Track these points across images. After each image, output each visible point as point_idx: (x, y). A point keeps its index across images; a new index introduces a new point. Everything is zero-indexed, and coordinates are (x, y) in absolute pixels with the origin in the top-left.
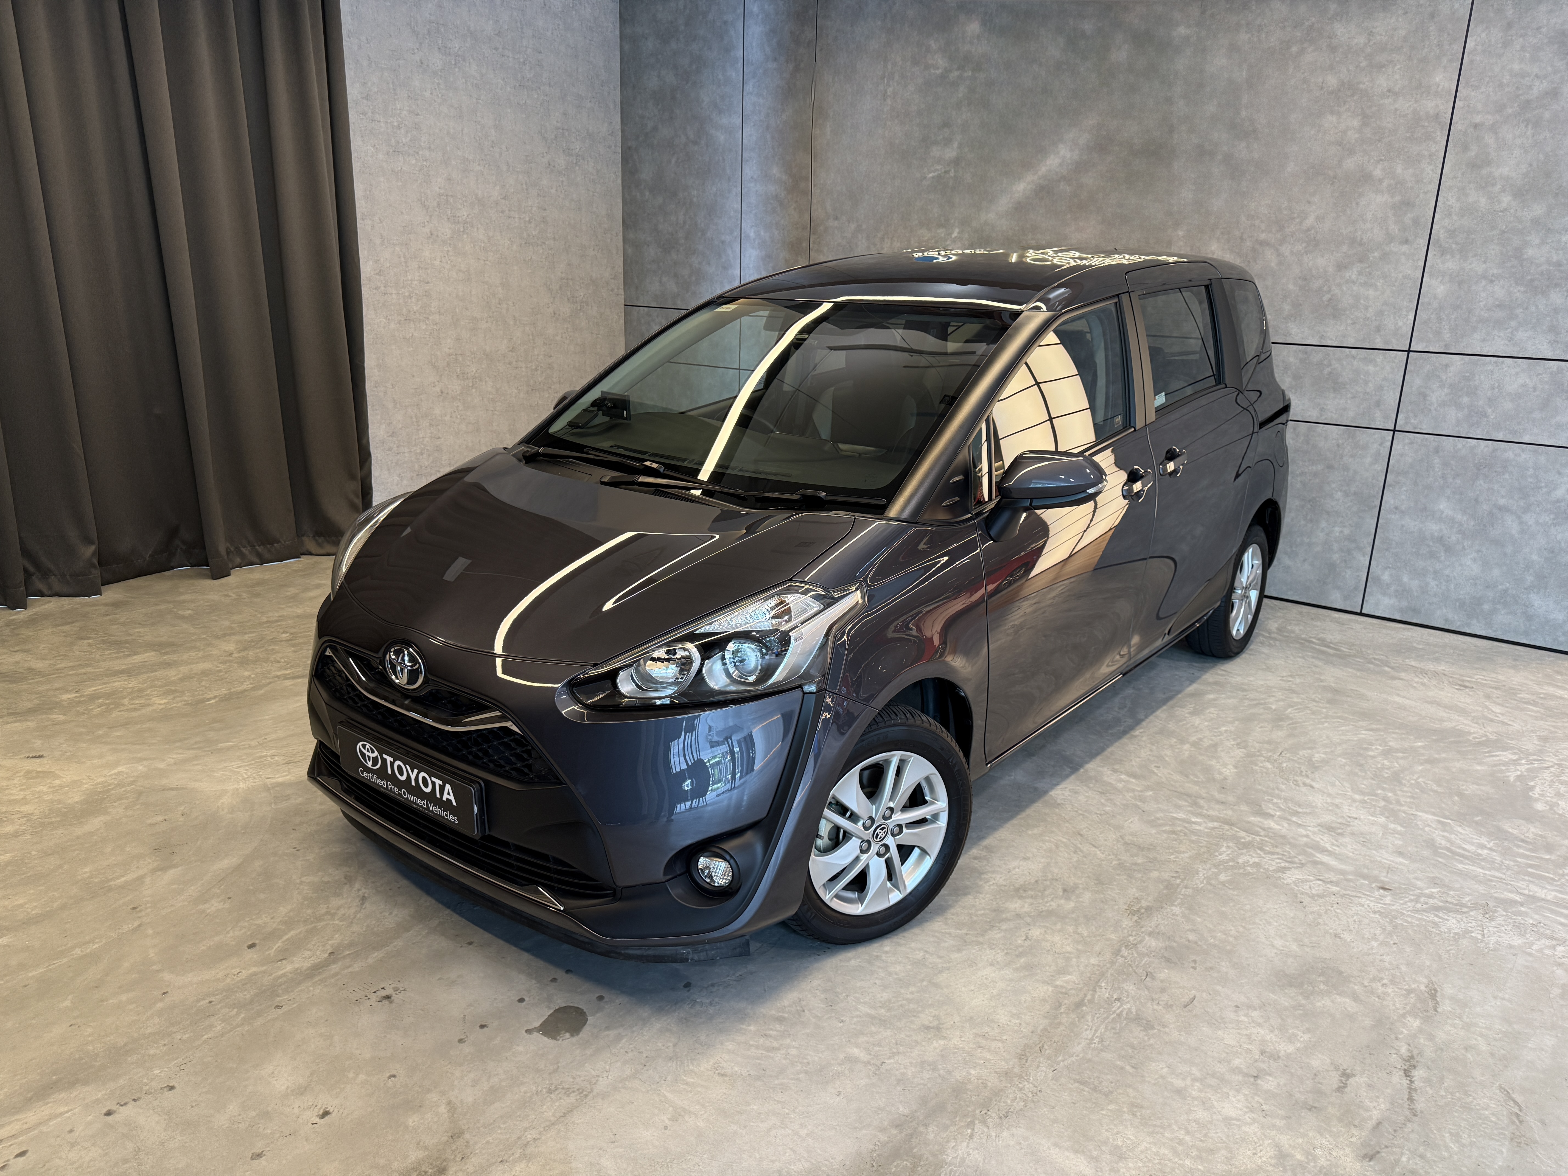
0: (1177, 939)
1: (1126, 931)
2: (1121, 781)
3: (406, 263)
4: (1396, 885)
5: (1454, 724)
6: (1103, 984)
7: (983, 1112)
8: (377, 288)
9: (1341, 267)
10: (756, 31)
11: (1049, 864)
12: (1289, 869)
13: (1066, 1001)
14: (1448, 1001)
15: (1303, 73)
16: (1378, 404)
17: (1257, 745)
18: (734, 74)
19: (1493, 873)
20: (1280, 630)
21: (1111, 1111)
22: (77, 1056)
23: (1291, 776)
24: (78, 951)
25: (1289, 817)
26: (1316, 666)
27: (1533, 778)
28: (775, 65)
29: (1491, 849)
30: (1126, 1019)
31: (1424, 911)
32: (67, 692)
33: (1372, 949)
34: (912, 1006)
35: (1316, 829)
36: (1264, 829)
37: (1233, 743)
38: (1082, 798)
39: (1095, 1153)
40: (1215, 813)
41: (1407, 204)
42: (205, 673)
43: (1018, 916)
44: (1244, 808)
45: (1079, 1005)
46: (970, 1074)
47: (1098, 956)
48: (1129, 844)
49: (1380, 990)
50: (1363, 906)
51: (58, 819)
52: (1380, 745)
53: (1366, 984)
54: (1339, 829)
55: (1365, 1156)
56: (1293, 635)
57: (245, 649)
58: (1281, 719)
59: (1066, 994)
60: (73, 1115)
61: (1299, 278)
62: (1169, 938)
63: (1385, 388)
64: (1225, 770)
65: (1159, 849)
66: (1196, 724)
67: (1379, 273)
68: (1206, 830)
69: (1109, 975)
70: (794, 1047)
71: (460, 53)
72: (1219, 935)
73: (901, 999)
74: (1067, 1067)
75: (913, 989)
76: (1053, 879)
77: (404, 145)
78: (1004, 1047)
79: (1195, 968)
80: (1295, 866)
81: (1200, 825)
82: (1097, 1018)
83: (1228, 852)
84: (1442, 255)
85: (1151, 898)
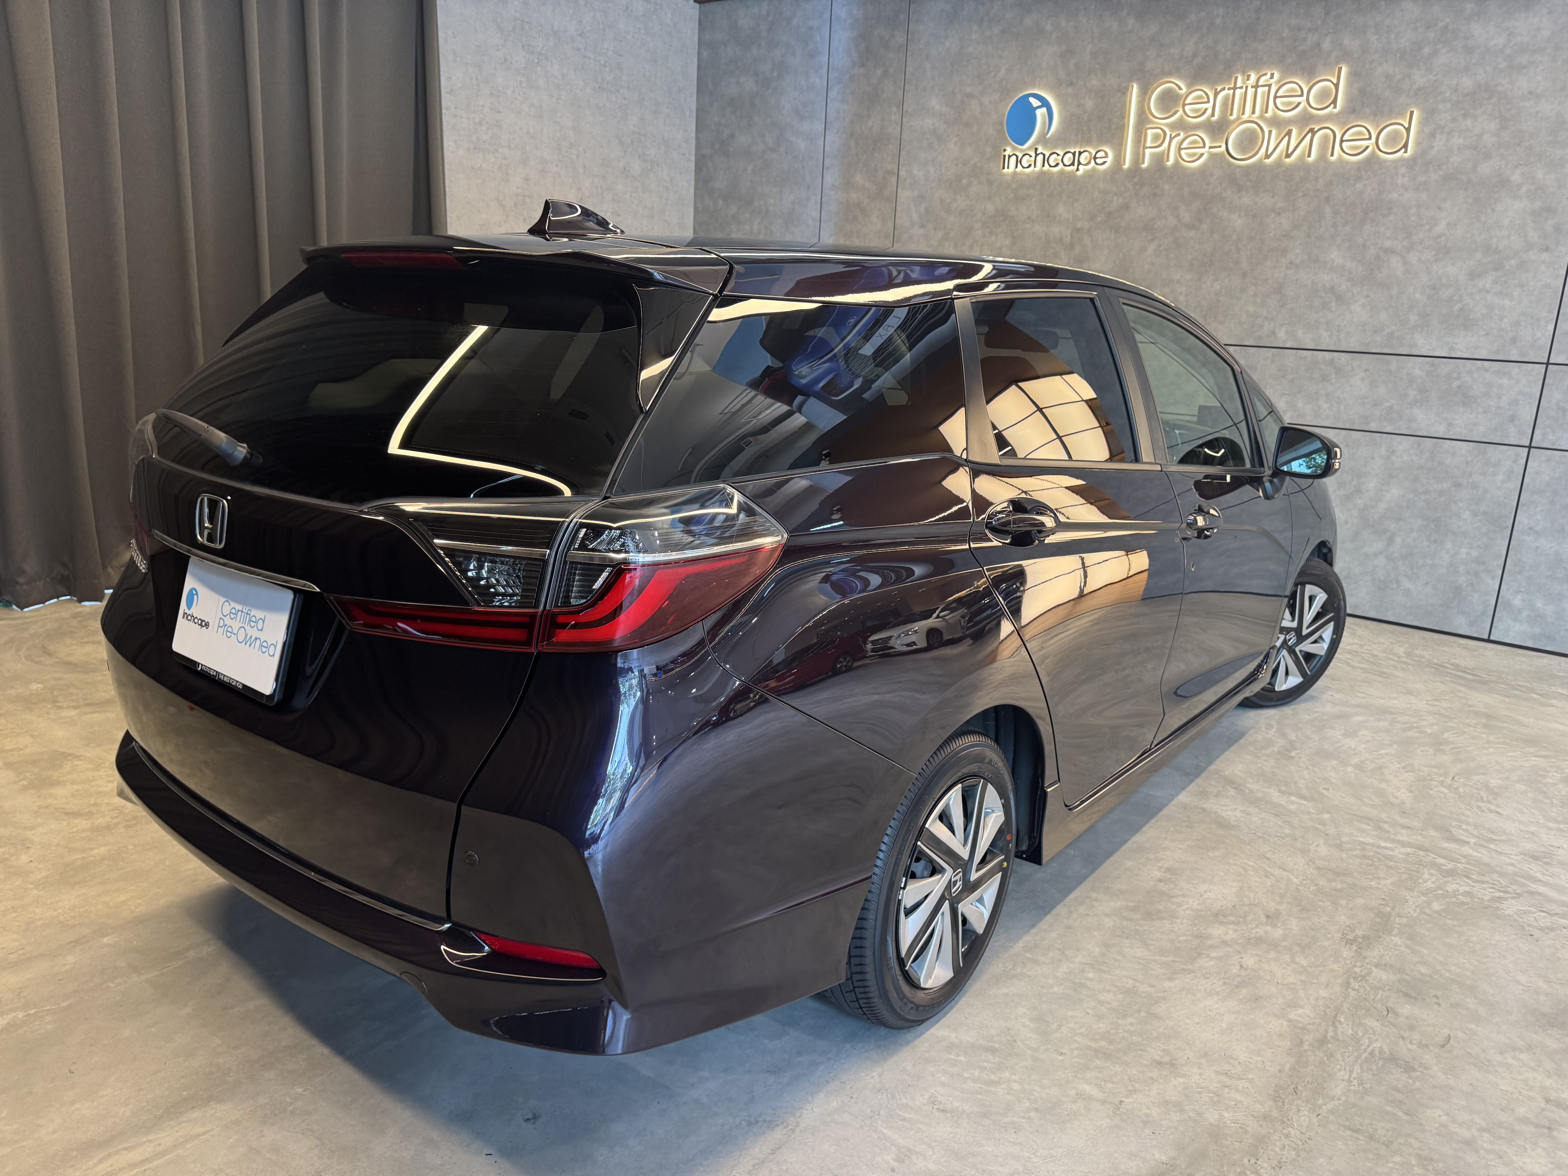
0: (1408, 972)
1: (1348, 962)
2: (1293, 803)
6: (1342, 1020)
7: (1252, 1161)
9: (1473, 275)
10: (843, 36)
11: (1241, 888)
12: (1506, 899)
13: (1307, 1037)
15: (1436, 75)
16: (1512, 419)
17: (1425, 769)
18: (818, 81)
20: (1408, 654)
21: (1397, 1163)
23: (1473, 802)
24: (192, 954)
25: (1486, 845)
26: (1459, 691)
30: (1380, 1059)
34: (1135, 1039)
35: (1519, 858)
36: (1464, 857)
37: (1398, 766)
38: (1256, 820)
40: (1404, 838)
43: (1225, 942)
44: (1433, 833)
45: (1323, 1041)
46: (1224, 1117)
47: (1327, 988)
48: (1321, 869)
52: (1556, 772)
54: (1544, 858)
56: (1423, 660)
58: (1441, 744)
59: (1304, 1029)
60: (213, 1136)
61: (1428, 287)
62: (1399, 970)
63: (1521, 402)
64: (1399, 793)
65: (1355, 874)
66: (1353, 747)
67: (1516, 282)
68: (1401, 856)
69: (1346, 1010)
70: (1015, 1081)
71: (543, 51)
72: (1453, 968)
73: (1121, 1031)
74: (1331, 1112)
75: (1132, 1020)
76: (1251, 904)
77: (484, 142)
78: (1253, 1087)
79: (1439, 1004)
80: (1510, 895)
81: (1392, 850)
82: (1348, 1057)
83: (1433, 880)
85: (1365, 927)
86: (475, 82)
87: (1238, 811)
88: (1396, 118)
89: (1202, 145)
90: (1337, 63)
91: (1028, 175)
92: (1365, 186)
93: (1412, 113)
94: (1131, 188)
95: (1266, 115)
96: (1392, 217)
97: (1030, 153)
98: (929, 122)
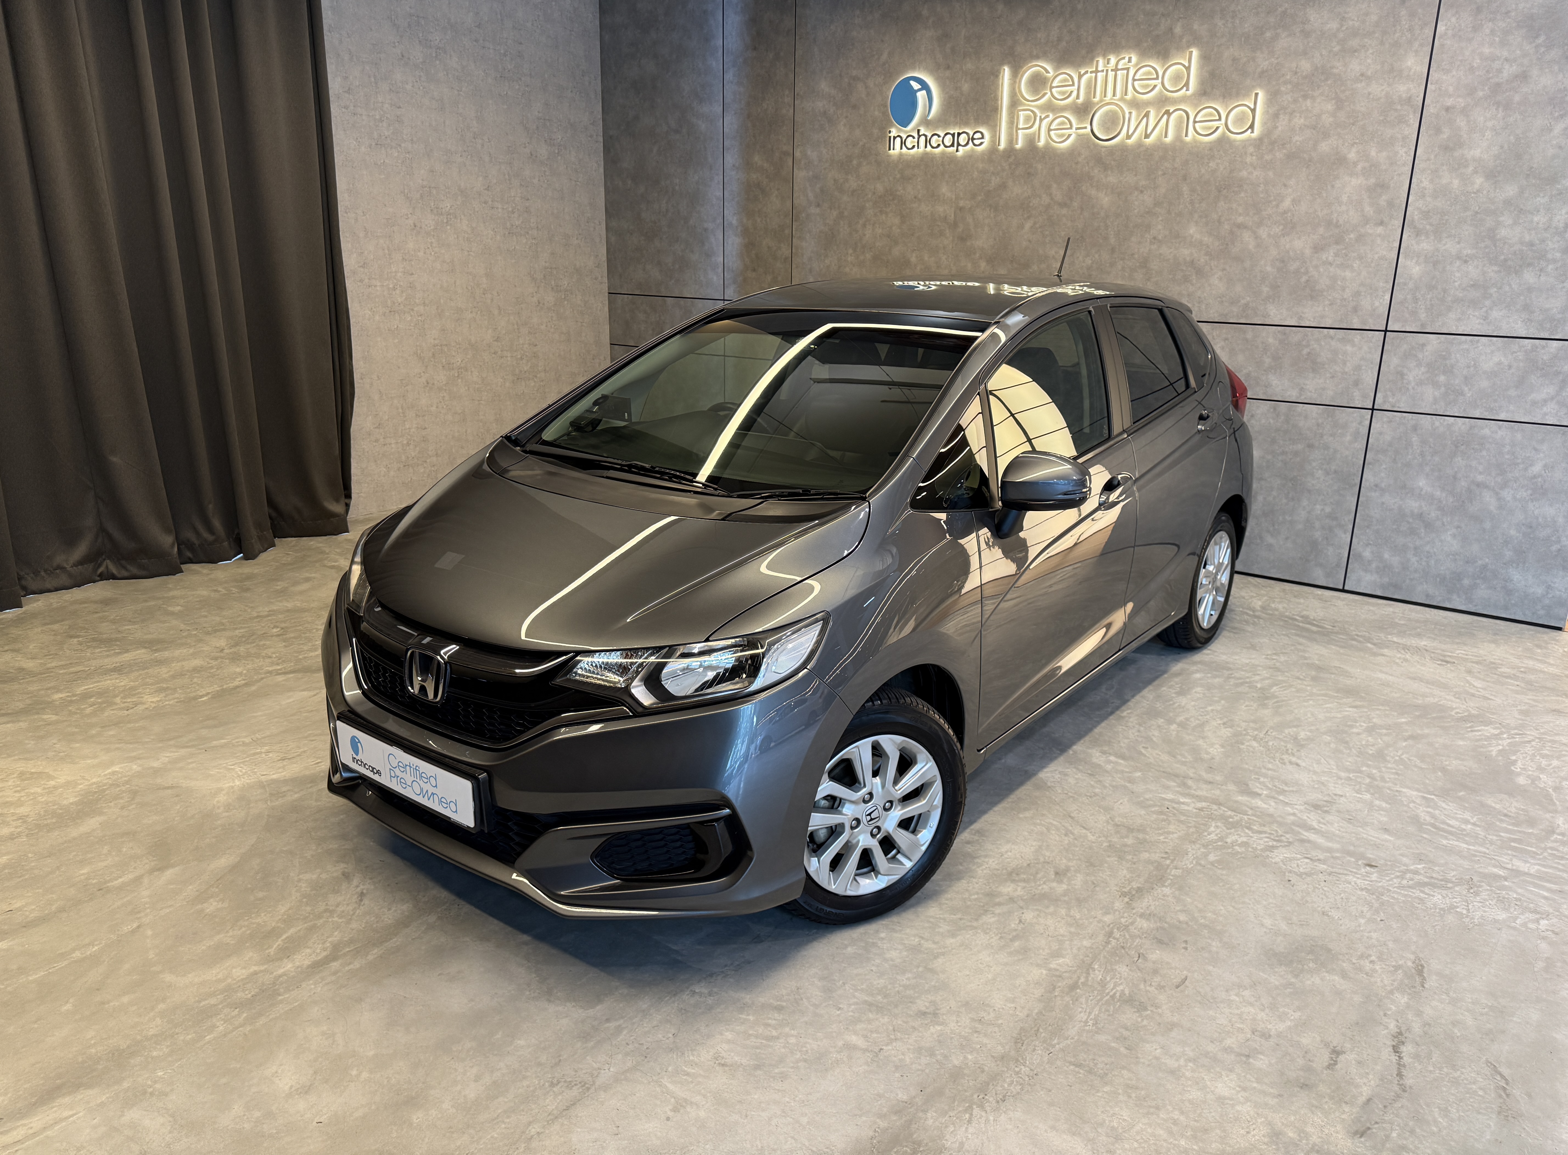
0: (1168, 920)
1: (1117, 913)
2: (1109, 762)
3: (390, 255)
4: (1382, 862)
5: (1436, 700)
6: (1096, 967)
7: (981, 1097)
8: (361, 281)
9: (1318, 249)
10: (735, 21)
11: (1040, 847)
12: (1277, 847)
13: (1060, 984)
14: (1434, 977)
15: (1277, 58)
16: (1356, 383)
17: (1244, 725)
18: (714, 63)
19: (1476, 848)
20: (1263, 608)
21: (1106, 1092)
22: (80, 1060)
23: (1277, 755)
24: (77, 954)
25: (1276, 796)
26: (1300, 644)
27: (1515, 753)
29: (1474, 824)
30: (1119, 1000)
31: (1410, 887)
32: (59, 691)
33: (1359, 926)
34: (908, 992)
35: (1302, 808)
36: (1251, 809)
37: (1219, 722)
38: (1072, 781)
39: (1091, 1135)
40: (1204, 793)
41: (1382, 186)
42: (196, 670)
43: (1012, 900)
44: (1231, 787)
45: (1074, 987)
46: (967, 1059)
47: (1090, 938)
48: (1118, 826)
49: (1368, 966)
50: (1350, 883)
51: (54, 821)
52: (1364, 722)
53: (1354, 961)
54: (1324, 806)
55: (1356, 1133)
56: (1276, 613)
57: (236, 644)
58: (1267, 698)
59: (1060, 976)
60: (78, 1118)
61: (1277, 260)
62: (1160, 919)
63: (1364, 366)
64: (1212, 749)
65: (1148, 830)
66: (1183, 704)
67: (1355, 254)
68: (1195, 811)
69: (1102, 957)
70: (793, 1036)
71: (440, 45)
72: (1209, 915)
73: (897, 986)
74: (1062, 1050)
75: (909, 975)
76: (1045, 862)
77: (386, 138)
78: (1000, 1032)
79: (1186, 949)
80: (1282, 844)
81: (1188, 805)
82: (1091, 1000)
83: (1217, 832)
84: (1417, 235)
85: (1142, 880)
86: (372, 79)
90: (1188, 47)
91: (913, 156)
92: (1218, 164)
94: (1007, 168)
96: (1243, 194)
98: (820, 105)
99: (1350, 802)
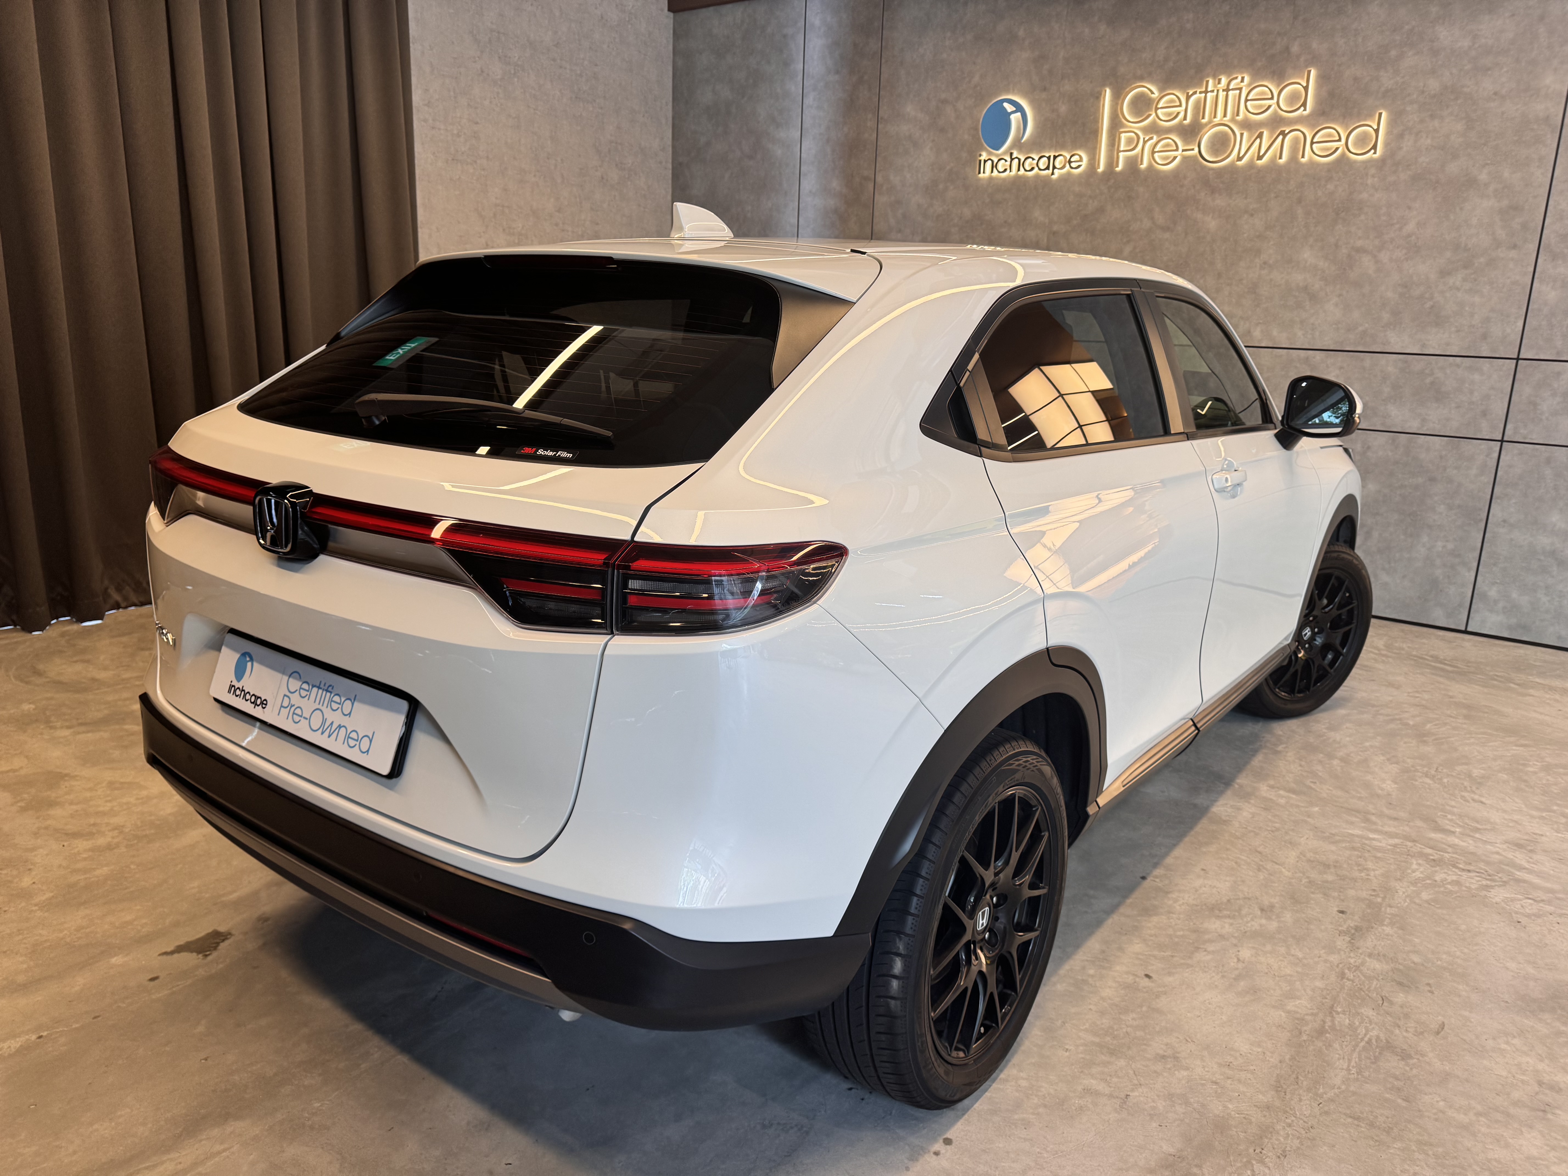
0: (1400, 961)
1: (1342, 953)
2: (1283, 797)
6: (1339, 1010)
7: (1257, 1151)
9: (1444, 273)
10: (818, 44)
11: (1235, 882)
12: (1492, 887)
13: (1305, 1028)
15: (1403, 77)
16: (1484, 414)
17: (1409, 760)
18: (792, 88)
20: (1388, 647)
21: (1398, 1149)
23: (1456, 792)
25: (1472, 834)
26: (1439, 683)
28: (837, 77)
30: (1377, 1047)
34: (1138, 1033)
35: (1504, 846)
36: (1449, 846)
37: (1382, 758)
38: (1246, 814)
40: (1392, 829)
41: (1516, 208)
43: (1222, 937)
44: (1419, 823)
45: (1321, 1032)
46: (1228, 1108)
47: (1322, 978)
48: (1312, 861)
51: (153, 831)
52: (1537, 761)
54: (1527, 845)
56: (1403, 652)
58: (1424, 735)
59: (1303, 1019)
60: (232, 1154)
61: (1399, 285)
62: (1391, 959)
63: (1493, 397)
64: (1385, 785)
65: (1345, 866)
66: (1338, 739)
67: (1485, 279)
68: (1389, 847)
69: (1342, 1000)
71: (520, 63)
72: (1444, 956)
73: (1123, 1026)
74: (1332, 1100)
75: (1134, 1015)
76: (1245, 898)
77: (463, 153)
78: (1255, 1078)
79: (1432, 992)
80: (1497, 884)
81: (1381, 842)
82: (1346, 1046)
83: (1421, 870)
84: (1553, 260)
85: (1356, 918)
86: (452, 93)
87: (1229, 806)
88: (1365, 120)
89: (1175, 148)
90: (1307, 67)
92: (1336, 186)
93: (1380, 114)
94: (1106, 191)
95: (1237, 118)
96: (1363, 217)
97: (1005, 158)
98: (905, 128)
99: (1554, 842)
